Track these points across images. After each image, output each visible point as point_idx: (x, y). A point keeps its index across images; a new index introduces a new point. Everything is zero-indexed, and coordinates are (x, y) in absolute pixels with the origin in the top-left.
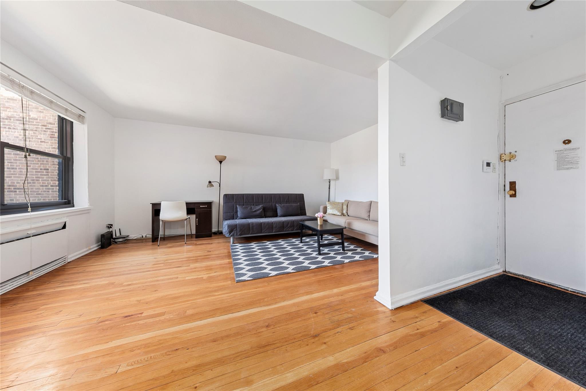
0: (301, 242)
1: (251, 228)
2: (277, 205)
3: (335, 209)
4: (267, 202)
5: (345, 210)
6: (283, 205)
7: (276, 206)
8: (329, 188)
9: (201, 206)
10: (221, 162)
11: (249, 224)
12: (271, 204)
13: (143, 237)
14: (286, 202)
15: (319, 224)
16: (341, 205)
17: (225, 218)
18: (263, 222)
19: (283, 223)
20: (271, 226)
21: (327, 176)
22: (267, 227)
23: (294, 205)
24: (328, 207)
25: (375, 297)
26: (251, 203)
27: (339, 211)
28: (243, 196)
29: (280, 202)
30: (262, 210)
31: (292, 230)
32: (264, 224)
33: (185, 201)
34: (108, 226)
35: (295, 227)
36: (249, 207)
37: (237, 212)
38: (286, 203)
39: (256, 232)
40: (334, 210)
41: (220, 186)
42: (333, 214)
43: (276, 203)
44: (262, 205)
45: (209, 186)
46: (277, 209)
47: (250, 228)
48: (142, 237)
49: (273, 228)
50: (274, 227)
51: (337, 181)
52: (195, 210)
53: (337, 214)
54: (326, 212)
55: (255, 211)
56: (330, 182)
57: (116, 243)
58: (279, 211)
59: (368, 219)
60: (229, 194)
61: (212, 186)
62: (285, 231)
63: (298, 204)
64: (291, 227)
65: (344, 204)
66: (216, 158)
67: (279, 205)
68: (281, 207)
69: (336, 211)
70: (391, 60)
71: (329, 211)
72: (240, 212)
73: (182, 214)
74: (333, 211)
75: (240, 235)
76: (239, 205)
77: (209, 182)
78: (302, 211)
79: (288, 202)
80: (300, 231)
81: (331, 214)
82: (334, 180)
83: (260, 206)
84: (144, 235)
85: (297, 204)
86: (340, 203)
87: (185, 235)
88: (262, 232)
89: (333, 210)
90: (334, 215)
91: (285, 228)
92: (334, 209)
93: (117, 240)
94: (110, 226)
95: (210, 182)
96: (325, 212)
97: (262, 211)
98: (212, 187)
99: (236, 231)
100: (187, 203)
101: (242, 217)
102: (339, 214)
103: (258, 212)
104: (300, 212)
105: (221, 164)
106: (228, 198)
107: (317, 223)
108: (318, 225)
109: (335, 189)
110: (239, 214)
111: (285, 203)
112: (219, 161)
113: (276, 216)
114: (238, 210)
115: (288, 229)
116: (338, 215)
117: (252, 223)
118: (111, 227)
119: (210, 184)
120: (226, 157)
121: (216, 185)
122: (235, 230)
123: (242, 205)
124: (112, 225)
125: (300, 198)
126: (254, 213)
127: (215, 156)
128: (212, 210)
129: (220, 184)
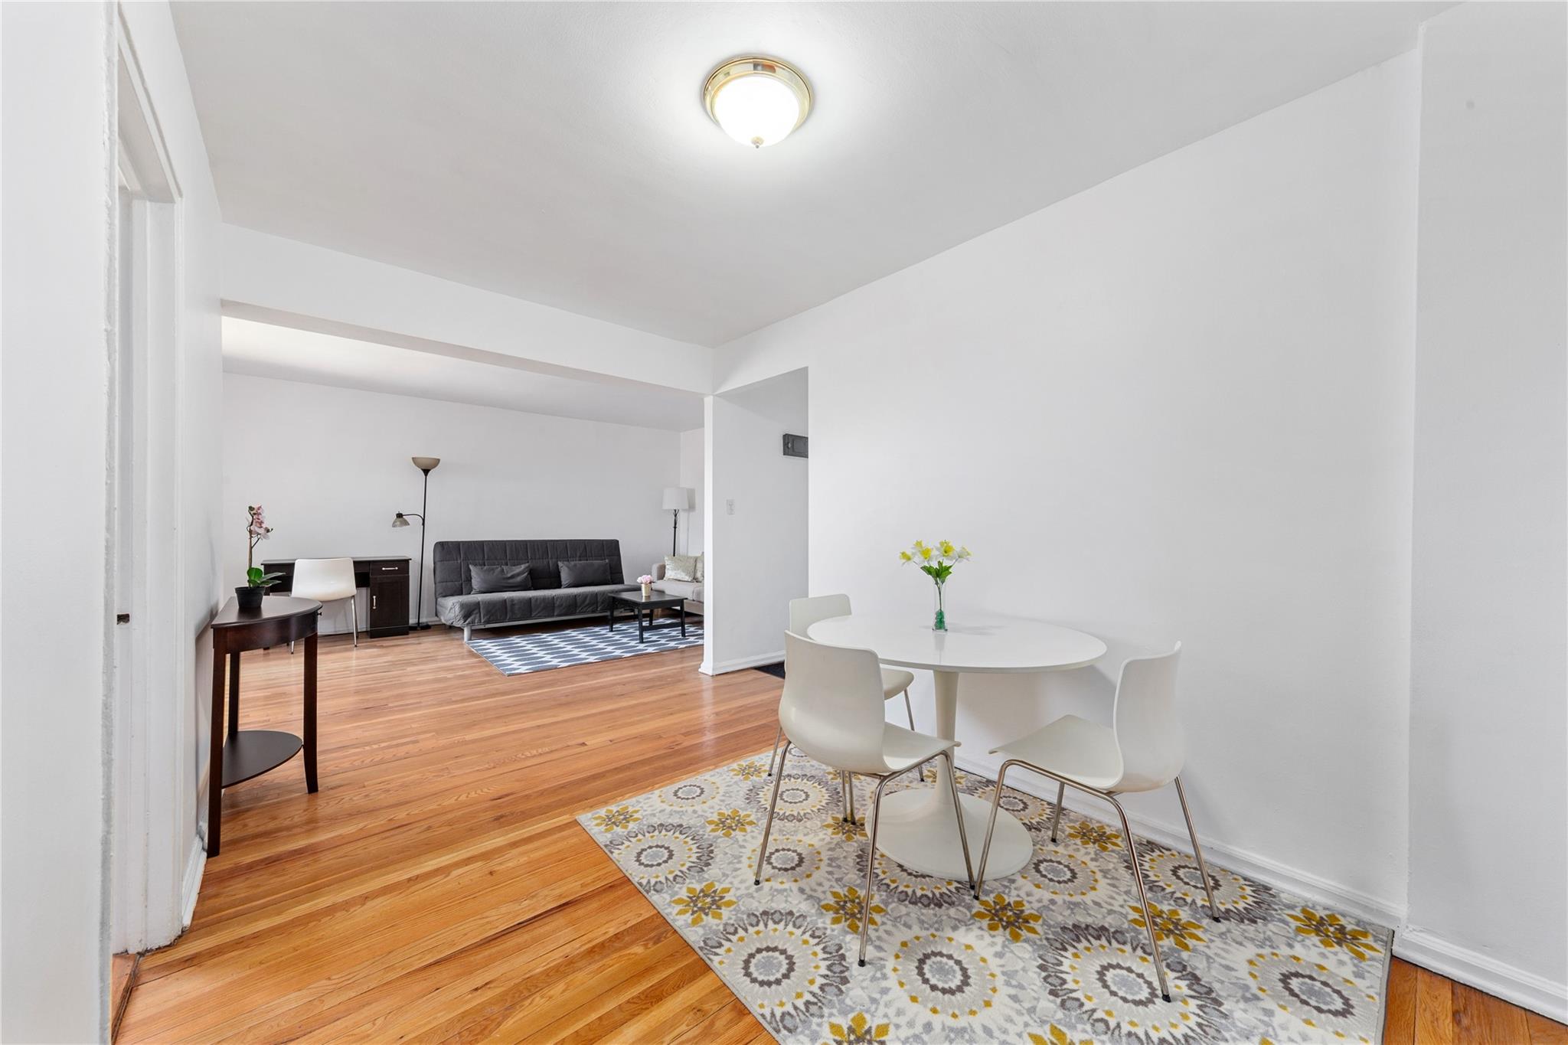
0: (612, 631)
1: (509, 608)
2: (560, 564)
4: (537, 556)
5: (699, 572)
6: (573, 563)
7: (558, 566)
8: (675, 528)
9: (384, 569)
10: (426, 472)
11: (505, 601)
12: (545, 562)
14: (580, 557)
15: (644, 595)
16: (692, 561)
17: (442, 593)
18: (533, 597)
19: (575, 596)
20: (549, 605)
21: (670, 505)
22: (542, 605)
23: (597, 562)
24: (667, 567)
25: (700, 670)
26: (501, 559)
27: (688, 574)
28: (481, 544)
29: (567, 559)
30: (526, 574)
31: (593, 612)
32: (537, 599)
33: (353, 558)
35: (599, 604)
36: (497, 568)
37: (469, 579)
38: (580, 560)
39: (518, 616)
40: (679, 571)
41: (423, 524)
42: (676, 580)
43: (558, 558)
44: (527, 564)
45: (398, 523)
46: (560, 572)
47: (506, 608)
49: (554, 606)
50: (556, 605)
51: (691, 513)
52: (369, 578)
53: (684, 579)
54: (664, 576)
55: (512, 577)
56: (676, 515)
58: (565, 576)
60: (448, 542)
61: (406, 523)
62: (580, 613)
63: (607, 561)
64: (589, 605)
65: (698, 560)
66: (415, 463)
67: (566, 563)
68: (568, 567)
69: (682, 573)
70: (714, 395)
71: (670, 573)
72: (479, 580)
73: (344, 585)
74: (675, 573)
75: (488, 622)
76: (475, 565)
77: (397, 514)
78: (614, 574)
79: (584, 556)
80: (608, 614)
81: (673, 579)
82: (684, 510)
83: (523, 566)
85: (603, 561)
86: (691, 557)
87: (353, 633)
88: (531, 614)
90: (679, 580)
91: (580, 606)
92: (679, 569)
95: (400, 516)
96: (661, 576)
97: (526, 577)
98: (404, 527)
99: (478, 615)
100: (355, 562)
101: (482, 590)
102: (687, 578)
103: (519, 579)
104: (610, 578)
105: (426, 475)
106: (446, 550)
107: (642, 594)
108: (643, 597)
109: (688, 530)
110: (476, 583)
111: (577, 559)
112: (422, 469)
113: (559, 586)
114: (473, 574)
115: (584, 610)
116: (686, 580)
117: (512, 600)
119: (400, 519)
121: (415, 521)
122: (477, 613)
123: (481, 565)
125: (610, 549)
126: (511, 581)
127: (414, 459)
128: (408, 576)
129: (424, 520)
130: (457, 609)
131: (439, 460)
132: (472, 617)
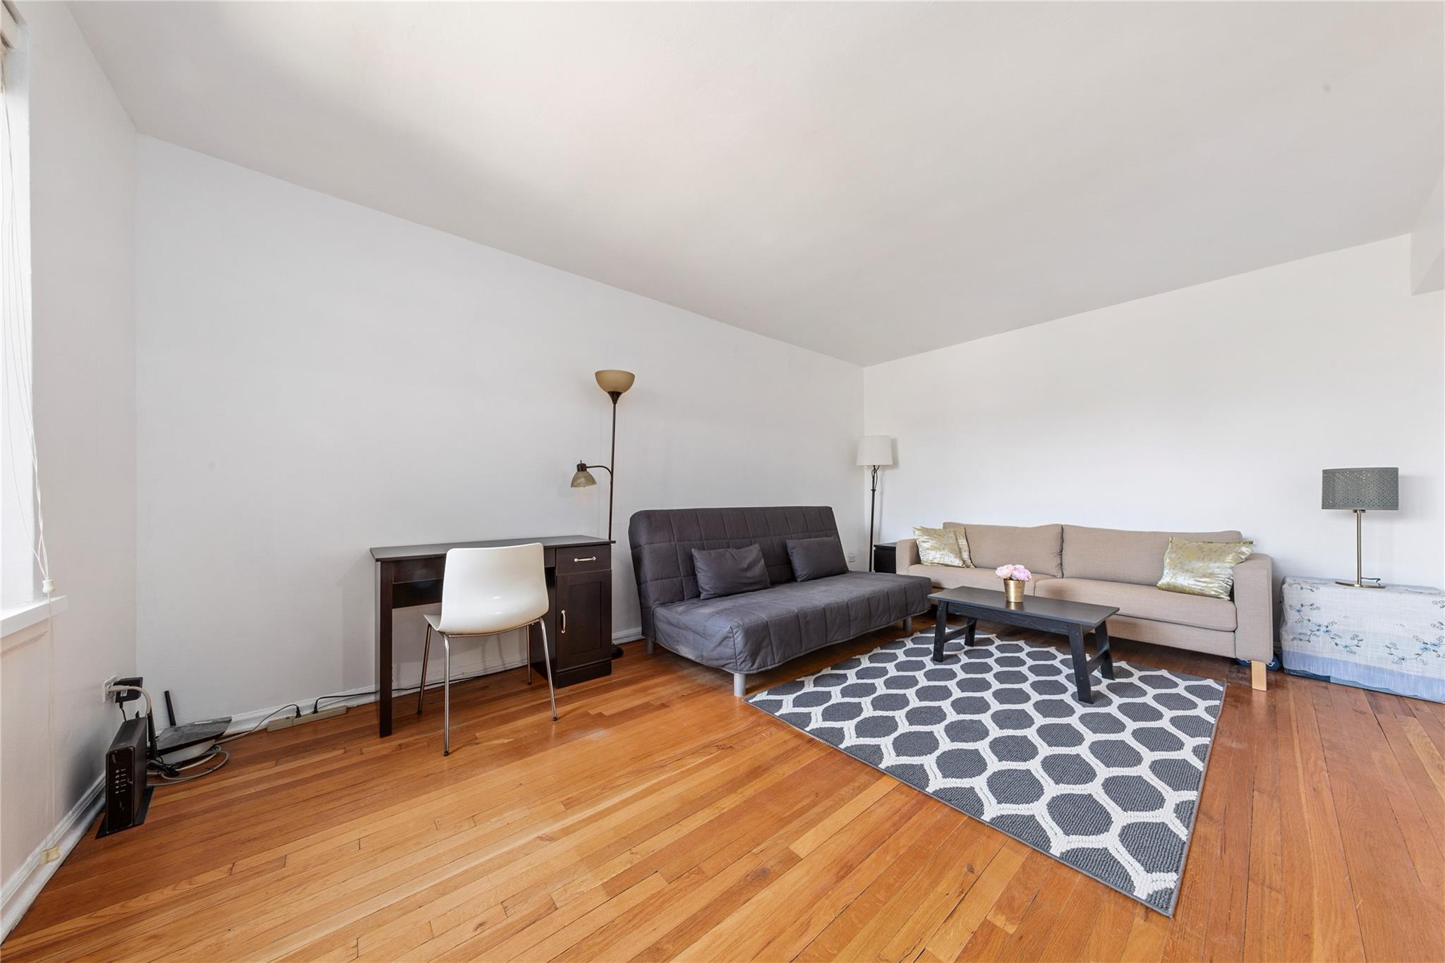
3: (946, 551)
5: (965, 551)
6: (803, 541)
7: (785, 546)
9: (576, 560)
10: (615, 396)
12: (768, 540)
13: (302, 713)
14: (802, 532)
17: (657, 600)
26: (721, 538)
27: (955, 555)
29: (789, 535)
33: (540, 542)
34: (119, 693)
36: (724, 554)
37: (691, 574)
41: (612, 481)
42: (942, 564)
43: (781, 535)
44: (757, 546)
45: (580, 479)
46: (790, 557)
48: (298, 715)
53: (953, 564)
54: (921, 559)
57: (172, 771)
59: (1060, 575)
60: (655, 511)
61: (591, 481)
66: (597, 381)
69: (952, 555)
74: (942, 555)
76: (695, 550)
77: (578, 466)
81: (934, 563)
82: (885, 467)
83: (753, 549)
84: (306, 705)
89: (941, 553)
90: (947, 565)
92: (943, 549)
93: (171, 759)
94: (129, 689)
95: (582, 468)
96: (918, 558)
98: (589, 485)
101: (718, 591)
102: (957, 562)
105: (615, 402)
110: (705, 579)
111: (801, 535)
112: (609, 393)
113: (789, 577)
114: (699, 564)
116: (956, 565)
118: (134, 695)
119: (583, 474)
120: (632, 376)
121: (601, 476)
124: (138, 682)
125: (828, 519)
126: (749, 574)
127: (598, 374)
128: (611, 571)
129: (612, 473)
130: (739, 638)
131: (631, 378)
132: (762, 653)
